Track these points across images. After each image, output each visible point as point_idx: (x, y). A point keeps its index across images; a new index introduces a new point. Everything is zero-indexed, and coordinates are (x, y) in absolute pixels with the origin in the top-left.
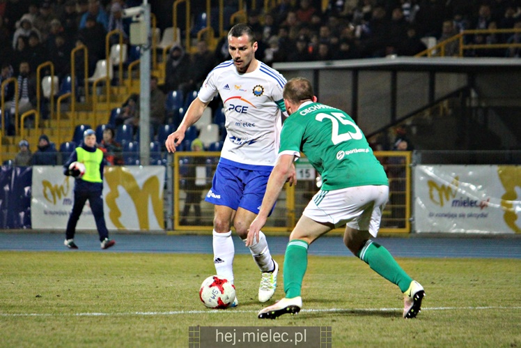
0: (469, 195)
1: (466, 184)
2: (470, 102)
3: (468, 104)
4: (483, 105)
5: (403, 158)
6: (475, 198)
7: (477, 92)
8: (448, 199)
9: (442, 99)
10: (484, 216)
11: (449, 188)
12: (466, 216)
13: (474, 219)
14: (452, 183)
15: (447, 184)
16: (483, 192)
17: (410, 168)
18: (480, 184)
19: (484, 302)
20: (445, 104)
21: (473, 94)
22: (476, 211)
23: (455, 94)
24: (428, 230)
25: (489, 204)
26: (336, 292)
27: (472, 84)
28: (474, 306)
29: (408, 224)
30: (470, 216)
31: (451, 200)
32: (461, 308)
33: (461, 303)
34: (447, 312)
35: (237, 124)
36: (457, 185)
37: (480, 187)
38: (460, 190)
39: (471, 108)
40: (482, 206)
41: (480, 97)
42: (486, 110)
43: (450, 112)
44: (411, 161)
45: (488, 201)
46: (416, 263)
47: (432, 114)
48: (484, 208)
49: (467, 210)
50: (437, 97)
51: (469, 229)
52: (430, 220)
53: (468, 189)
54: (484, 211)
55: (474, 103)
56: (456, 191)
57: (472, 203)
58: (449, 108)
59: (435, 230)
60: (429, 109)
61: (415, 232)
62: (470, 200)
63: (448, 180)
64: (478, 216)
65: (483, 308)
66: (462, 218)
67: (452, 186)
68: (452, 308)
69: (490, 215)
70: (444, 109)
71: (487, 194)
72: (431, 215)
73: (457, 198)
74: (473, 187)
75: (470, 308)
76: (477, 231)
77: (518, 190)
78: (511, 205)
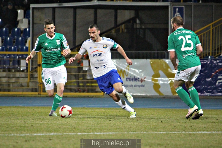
0: (135, 75)
1: (133, 69)
2: (136, 26)
3: (135, 27)
4: (143, 27)
6: (138, 77)
7: (140, 20)
8: (124, 77)
9: (121, 24)
10: (143, 86)
11: (124, 71)
12: (133, 86)
13: (137, 88)
14: (126, 68)
15: (123, 69)
16: (142, 73)
18: (141, 70)
19: (134, 130)
20: (123, 26)
21: (138, 21)
22: (139, 83)
23: (128, 21)
25: (145, 79)
26: (56, 125)
27: (137, 16)
28: (128, 132)
30: (136, 86)
31: (126, 77)
32: (121, 133)
33: (122, 130)
34: (113, 135)
35: (97, 61)
36: (128, 69)
37: (141, 71)
38: (130, 72)
39: (137, 29)
40: (142, 81)
41: (142, 23)
42: (144, 29)
43: (125, 31)
45: (145, 78)
46: (104, 110)
47: (116, 32)
48: (143, 82)
49: (134, 83)
50: (118, 23)
51: (135, 93)
53: (134, 72)
54: (143, 83)
55: (138, 26)
56: (128, 73)
57: (136, 79)
58: (125, 29)
60: (114, 29)
62: (135, 78)
63: (124, 67)
64: (139, 86)
65: (133, 133)
66: (131, 87)
67: (125, 70)
68: (116, 133)
69: (145, 86)
70: (122, 29)
71: (144, 74)
73: (129, 77)
74: (137, 71)
75: (126, 133)
76: (139, 94)
77: (161, 72)
78: (157, 80)
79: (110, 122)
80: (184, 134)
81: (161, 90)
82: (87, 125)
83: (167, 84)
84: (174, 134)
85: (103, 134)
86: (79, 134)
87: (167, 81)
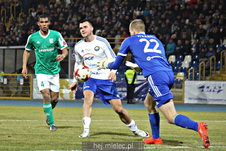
5: (30, 76)
17: (32, 79)
24: (37, 98)
29: (31, 96)
44: (32, 77)
52: (38, 95)
59: (39, 98)
61: (33, 99)
72: (38, 93)
77: (64, 86)
78: (62, 91)
79: (35, 114)
80: (76, 122)
81: (64, 96)
82: (22, 116)
83: (67, 93)
84: (71, 121)
85: (31, 121)
86: (17, 121)
87: (68, 91)
